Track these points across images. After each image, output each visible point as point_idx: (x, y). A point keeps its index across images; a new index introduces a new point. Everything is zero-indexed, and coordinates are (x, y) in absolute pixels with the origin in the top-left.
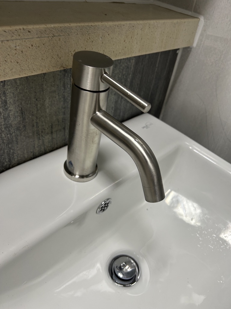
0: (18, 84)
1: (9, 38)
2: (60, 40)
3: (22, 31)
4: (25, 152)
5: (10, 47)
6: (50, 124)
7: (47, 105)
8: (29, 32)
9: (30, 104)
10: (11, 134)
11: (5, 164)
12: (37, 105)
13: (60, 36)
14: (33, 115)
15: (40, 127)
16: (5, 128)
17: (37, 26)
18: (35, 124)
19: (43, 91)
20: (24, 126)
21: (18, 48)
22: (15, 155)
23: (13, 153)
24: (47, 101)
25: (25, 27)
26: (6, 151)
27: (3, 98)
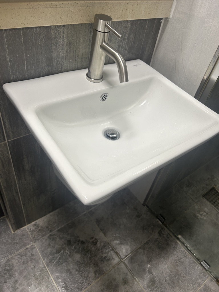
0: (70, 28)
1: (70, 6)
2: (90, 8)
3: (75, 3)
4: (69, 66)
5: (69, 10)
6: (82, 53)
7: (81, 42)
8: (78, 4)
9: (74, 39)
10: (64, 54)
11: (59, 70)
12: (76, 41)
13: (90, 6)
14: (74, 46)
15: (77, 53)
16: (62, 50)
17: (81, 2)
18: (75, 51)
19: (80, 34)
20: (70, 51)
21: (72, 10)
22: (64, 66)
23: (63, 65)
24: (81, 40)
25: (76, 2)
26: (60, 62)
27: (63, 34)
